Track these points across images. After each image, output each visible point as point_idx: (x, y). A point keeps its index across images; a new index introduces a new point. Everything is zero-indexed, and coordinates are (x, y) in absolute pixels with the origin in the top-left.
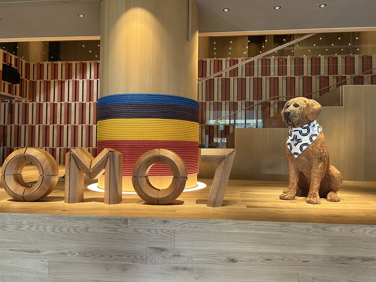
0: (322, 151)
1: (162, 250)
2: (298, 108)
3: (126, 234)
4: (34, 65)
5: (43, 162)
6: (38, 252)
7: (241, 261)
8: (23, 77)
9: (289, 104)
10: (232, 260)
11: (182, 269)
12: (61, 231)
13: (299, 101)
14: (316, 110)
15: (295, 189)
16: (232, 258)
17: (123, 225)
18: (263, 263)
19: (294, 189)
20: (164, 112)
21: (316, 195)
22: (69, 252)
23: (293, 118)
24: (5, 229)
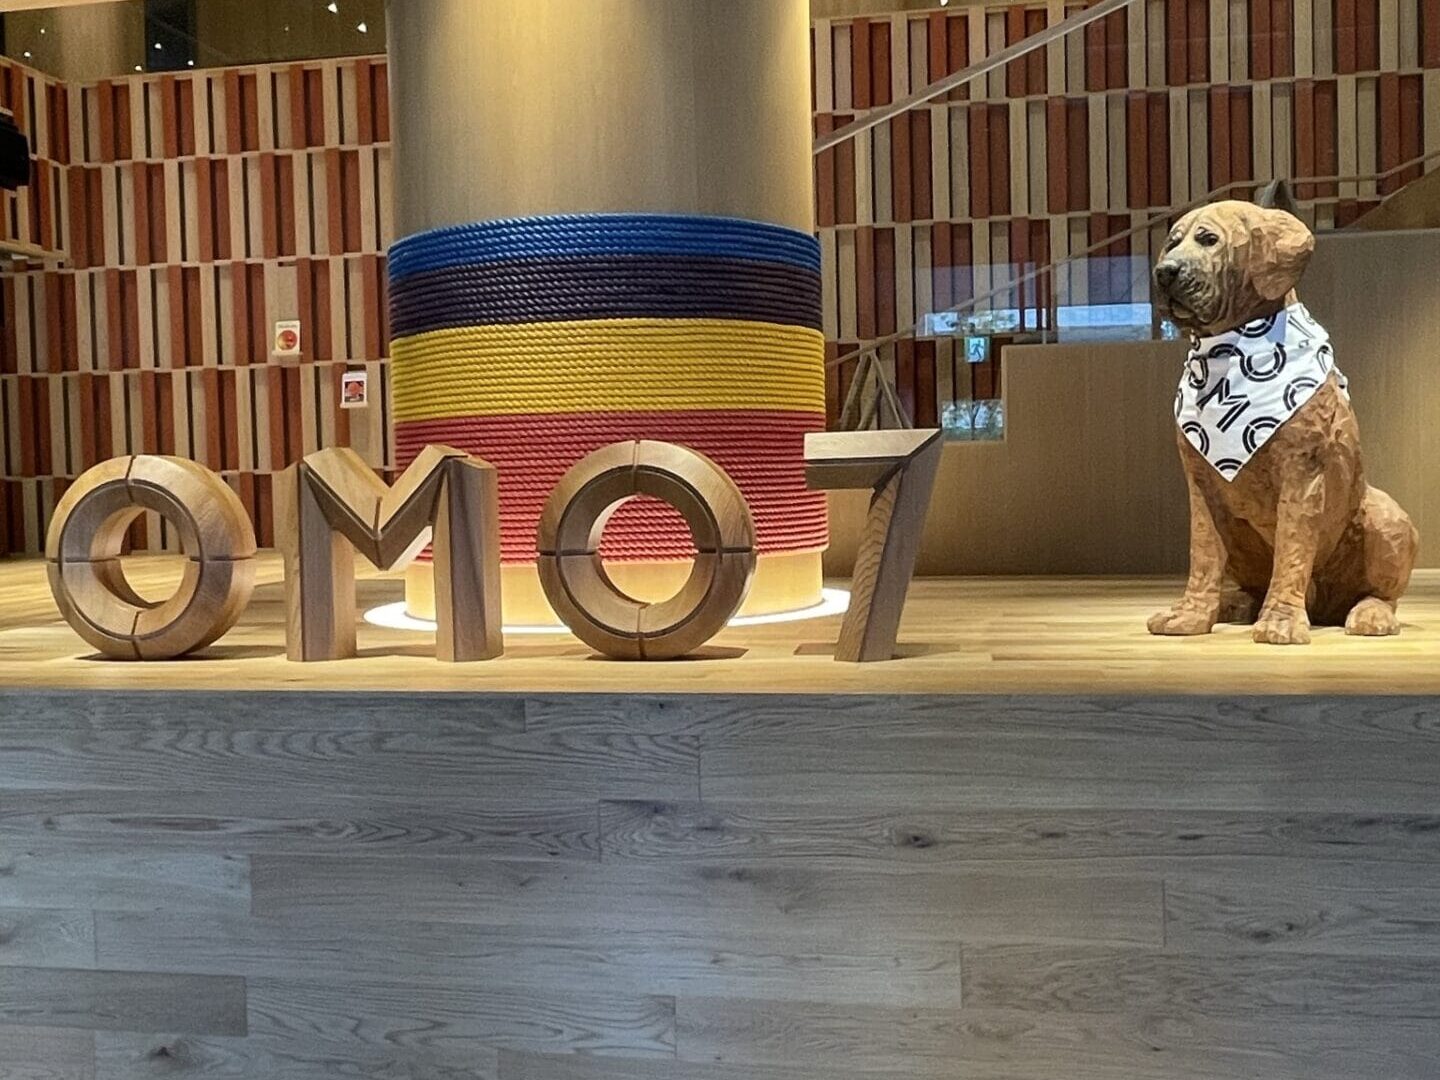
0: (1318, 428)
1: (657, 809)
2: (1213, 250)
3: (519, 755)
4: (84, 91)
5: (200, 507)
6: (213, 825)
7: (949, 842)
8: (42, 153)
9: (1179, 235)
10: (916, 839)
11: (730, 875)
12: (289, 751)
13: (1217, 219)
14: (1290, 256)
15: (1216, 591)
16: (915, 833)
17: (511, 724)
18: (1030, 849)
19: (1210, 591)
20: (663, 290)
21: (1293, 608)
22: (322, 825)
23: (1190, 294)
24: (91, 746)
